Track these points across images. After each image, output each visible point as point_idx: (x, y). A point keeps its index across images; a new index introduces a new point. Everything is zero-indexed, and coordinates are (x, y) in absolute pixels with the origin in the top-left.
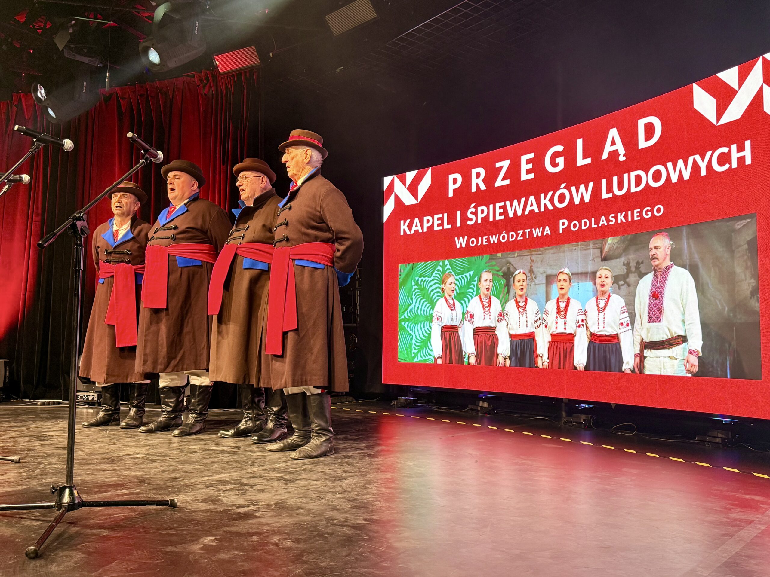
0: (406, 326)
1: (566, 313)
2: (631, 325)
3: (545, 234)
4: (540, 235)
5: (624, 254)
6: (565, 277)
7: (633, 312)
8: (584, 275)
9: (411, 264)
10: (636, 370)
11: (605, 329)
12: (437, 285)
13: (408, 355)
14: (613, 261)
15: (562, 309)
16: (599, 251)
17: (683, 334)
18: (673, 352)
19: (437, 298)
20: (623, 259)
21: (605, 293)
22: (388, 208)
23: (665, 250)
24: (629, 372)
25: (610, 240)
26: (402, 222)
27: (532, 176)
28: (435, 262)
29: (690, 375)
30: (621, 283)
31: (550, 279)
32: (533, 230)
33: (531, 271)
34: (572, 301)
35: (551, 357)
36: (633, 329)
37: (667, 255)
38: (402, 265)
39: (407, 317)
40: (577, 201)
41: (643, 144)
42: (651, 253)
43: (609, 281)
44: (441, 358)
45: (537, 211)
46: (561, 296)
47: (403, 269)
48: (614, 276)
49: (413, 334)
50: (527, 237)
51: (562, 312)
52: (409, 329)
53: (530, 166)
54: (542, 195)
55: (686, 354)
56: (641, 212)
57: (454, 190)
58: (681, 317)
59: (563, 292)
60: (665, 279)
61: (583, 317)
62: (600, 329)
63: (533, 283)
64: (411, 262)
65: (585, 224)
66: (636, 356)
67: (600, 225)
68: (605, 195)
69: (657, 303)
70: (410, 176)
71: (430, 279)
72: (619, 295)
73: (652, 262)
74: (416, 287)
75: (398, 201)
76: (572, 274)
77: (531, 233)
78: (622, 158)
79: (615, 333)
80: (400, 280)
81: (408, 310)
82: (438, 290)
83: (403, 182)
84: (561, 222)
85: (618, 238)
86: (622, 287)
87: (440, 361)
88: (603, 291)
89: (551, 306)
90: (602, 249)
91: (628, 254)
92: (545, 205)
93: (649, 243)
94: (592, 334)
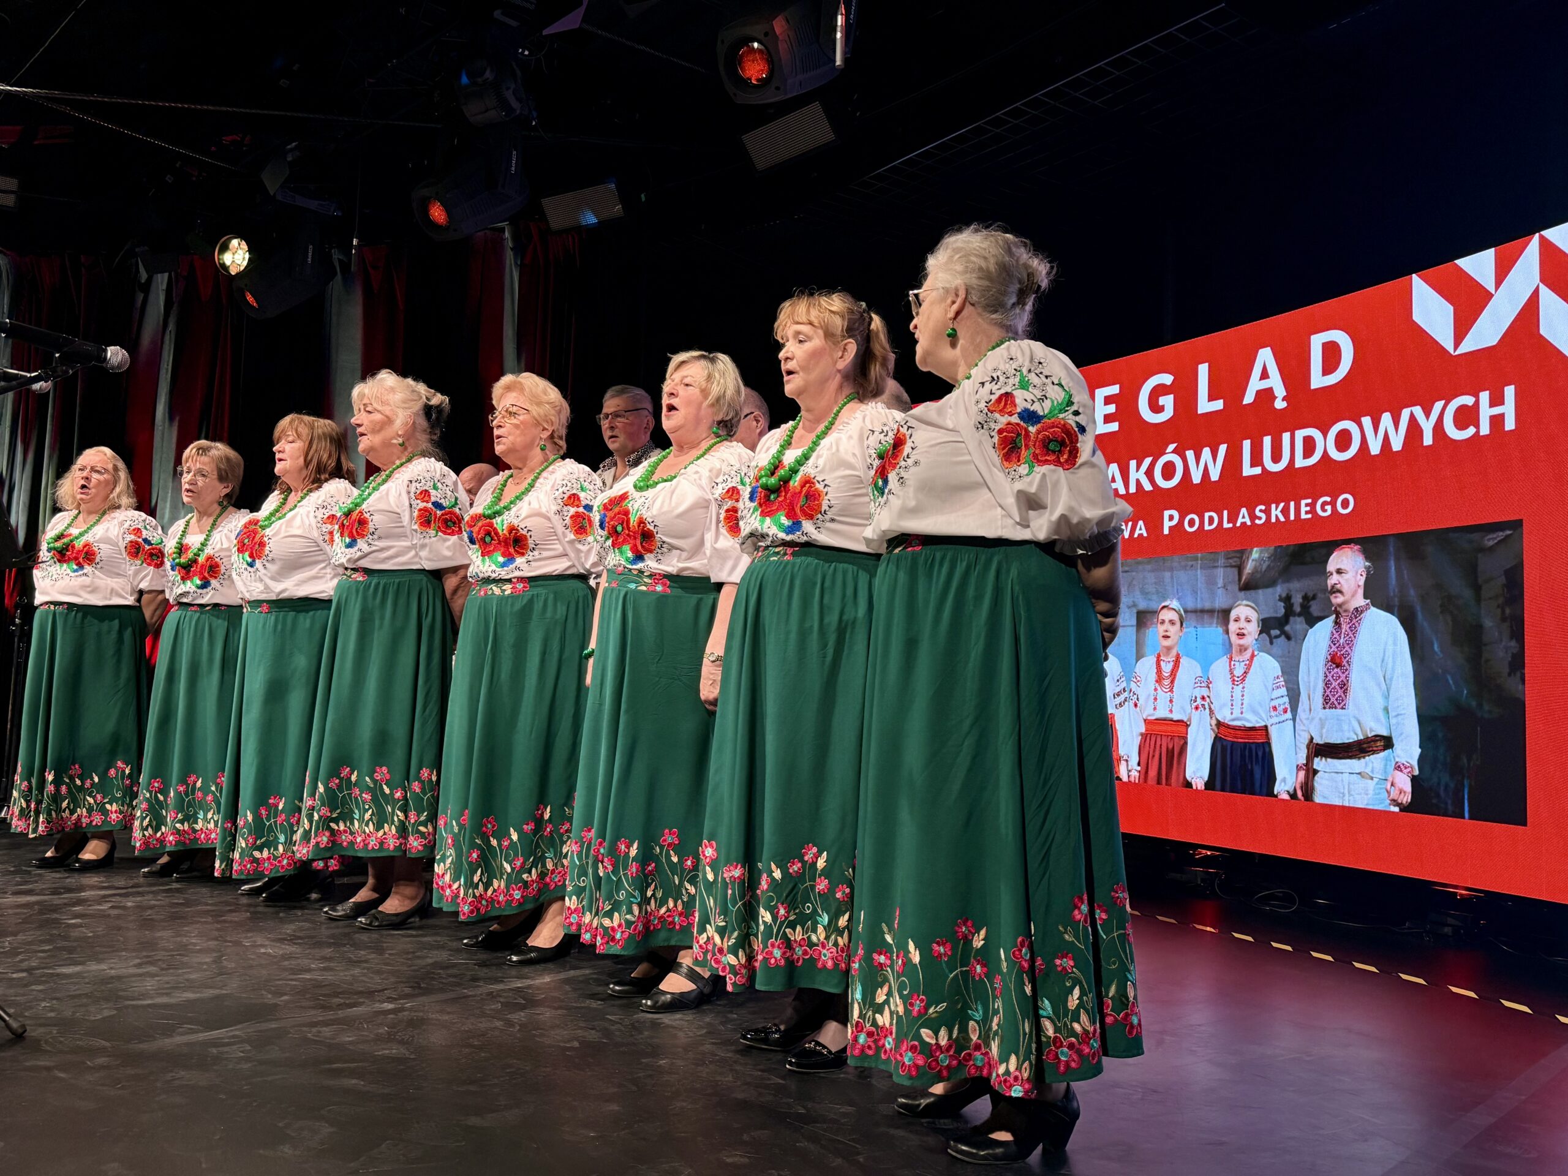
1: (1172, 682)
2: (1291, 711)
3: (1136, 536)
5: (1280, 580)
6: (1173, 616)
7: (1296, 687)
8: (1208, 613)
10: (1299, 794)
11: (1244, 715)
14: (1260, 591)
15: (1167, 675)
16: (1235, 571)
17: (1385, 733)
18: (1366, 764)
20: (1280, 590)
21: (1246, 649)
23: (1355, 577)
24: (1286, 797)
25: (1256, 553)
27: (1114, 427)
29: (1397, 809)
30: (1275, 632)
31: (1144, 619)
34: (1184, 662)
35: (1145, 763)
36: (1294, 719)
37: (1359, 586)
40: (1197, 478)
41: (1318, 380)
42: (1330, 582)
43: (1253, 629)
45: (1122, 491)
46: (1165, 650)
48: (1263, 620)
51: (1166, 679)
53: (1112, 409)
54: (1133, 464)
55: (1391, 769)
56: (1312, 505)
58: (1380, 702)
59: (1167, 643)
60: (1354, 629)
61: (1205, 692)
62: (1234, 716)
65: (1211, 520)
66: (1299, 768)
67: (1238, 524)
68: (1248, 470)
69: (1340, 673)
72: (1270, 655)
73: (1332, 598)
76: (1186, 611)
78: (1280, 404)
79: (1263, 724)
84: (1167, 513)
85: (1272, 549)
86: (1276, 641)
88: (1240, 646)
89: (1146, 667)
90: (1240, 568)
91: (1288, 581)
92: (1138, 482)
93: (1326, 561)
94: (1219, 724)
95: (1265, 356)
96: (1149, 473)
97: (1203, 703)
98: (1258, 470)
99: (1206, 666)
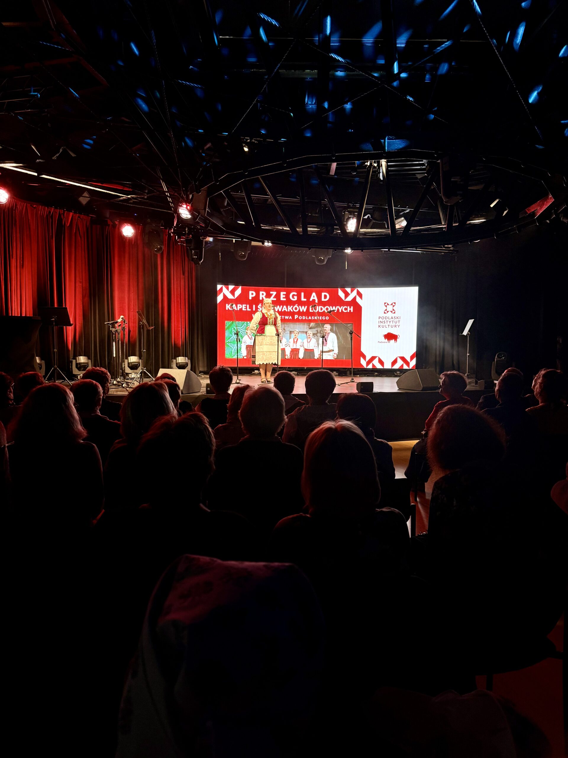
0: (229, 344)
1: (297, 343)
3: (290, 318)
4: (288, 318)
6: (297, 332)
8: (304, 332)
9: (232, 322)
10: (319, 358)
11: (309, 347)
12: (244, 331)
13: (230, 355)
16: (308, 326)
17: (333, 349)
18: (330, 353)
19: (244, 335)
20: (316, 329)
21: (310, 338)
22: (220, 298)
24: (317, 359)
25: (312, 324)
26: (227, 305)
27: (285, 299)
28: (243, 322)
29: (334, 359)
30: (315, 335)
31: (291, 332)
32: (285, 317)
33: (284, 329)
34: (299, 339)
35: (291, 356)
36: (318, 348)
37: (329, 329)
38: (227, 321)
39: (229, 341)
40: (301, 311)
41: (323, 299)
42: (324, 329)
43: (311, 335)
44: (246, 356)
45: (287, 311)
46: (295, 338)
47: (228, 323)
48: (313, 334)
49: (233, 348)
50: (283, 318)
51: (295, 342)
52: (231, 346)
53: (284, 296)
54: (289, 307)
55: (333, 354)
56: (322, 318)
57: (252, 297)
58: (332, 345)
59: (296, 336)
60: (328, 335)
61: (303, 344)
62: (307, 347)
63: (285, 333)
64: (232, 321)
65: (304, 318)
66: (319, 355)
67: (309, 319)
68: (311, 311)
70: (231, 287)
71: (241, 328)
72: (314, 339)
73: (325, 331)
74: (234, 330)
75: (225, 296)
76: (299, 332)
77: (284, 317)
78: (316, 302)
79: (312, 348)
80: (226, 327)
81: (230, 339)
82: (244, 332)
83: (228, 289)
84: (296, 316)
85: (315, 323)
86: (316, 337)
87: (245, 358)
89: (292, 340)
90: (309, 326)
91: (317, 328)
92: (290, 310)
93: (324, 326)
94: (305, 349)
95: (314, 294)
96: (292, 308)
97: (302, 346)
98: (312, 311)
99: (303, 340)
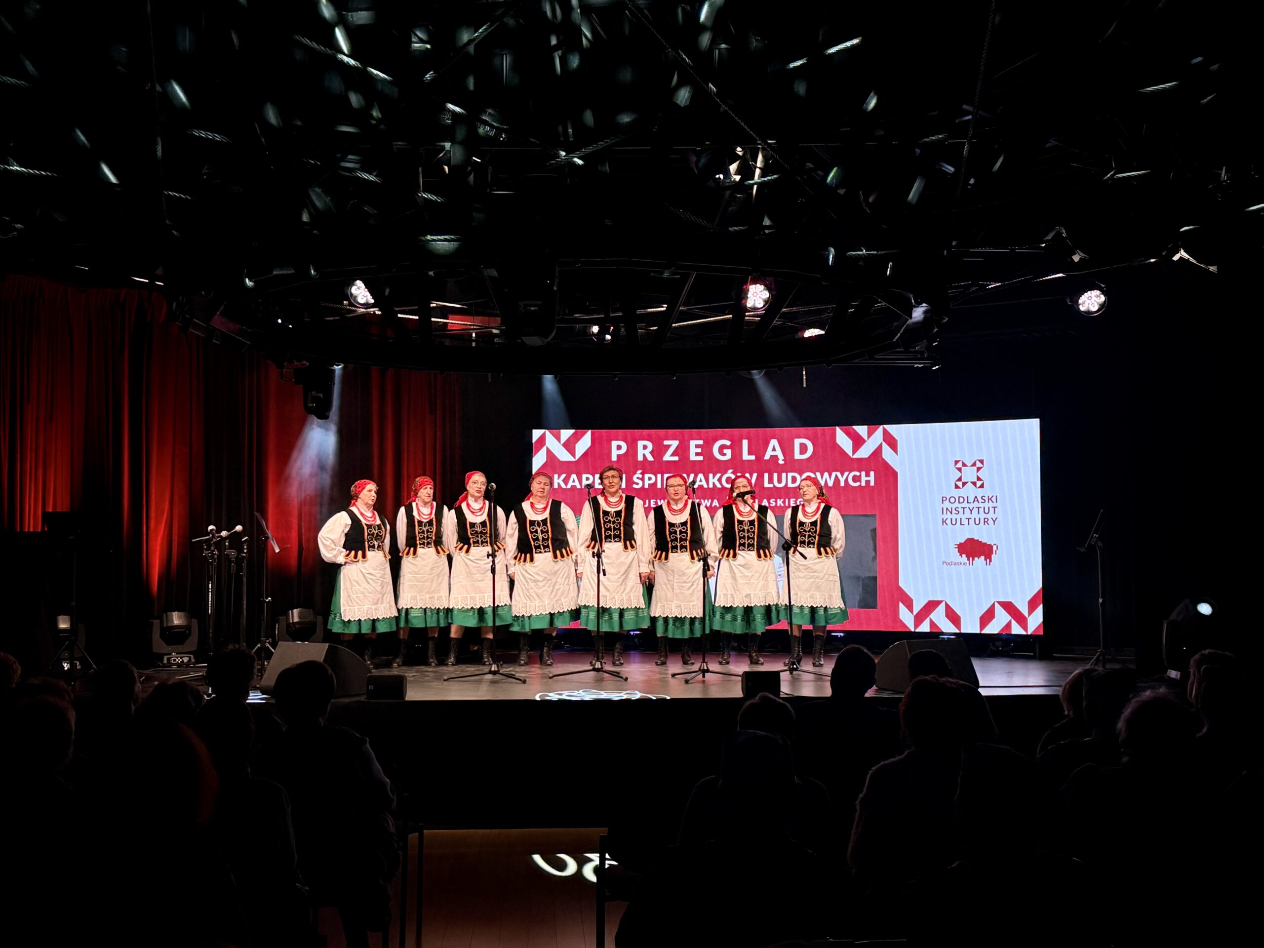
22: (538, 461)
27: (701, 458)
41: (797, 456)
45: (705, 486)
53: (699, 450)
57: (618, 456)
68: (767, 485)
70: (566, 434)
75: (549, 453)
78: (781, 462)
83: (558, 438)
95: (774, 442)
